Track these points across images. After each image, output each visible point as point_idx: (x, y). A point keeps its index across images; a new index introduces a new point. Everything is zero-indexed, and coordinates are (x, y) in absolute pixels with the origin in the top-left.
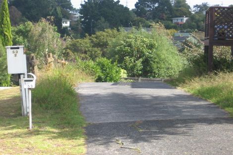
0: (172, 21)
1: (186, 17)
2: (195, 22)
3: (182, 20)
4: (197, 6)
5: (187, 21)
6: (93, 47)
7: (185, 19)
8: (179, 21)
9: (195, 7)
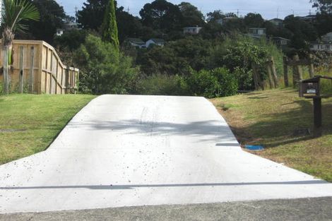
0: (183, 30)
1: (199, 26)
2: (210, 33)
3: (194, 30)
4: (210, 14)
5: (200, 31)
6: (178, 56)
7: (198, 29)
8: (191, 31)
9: (208, 15)
